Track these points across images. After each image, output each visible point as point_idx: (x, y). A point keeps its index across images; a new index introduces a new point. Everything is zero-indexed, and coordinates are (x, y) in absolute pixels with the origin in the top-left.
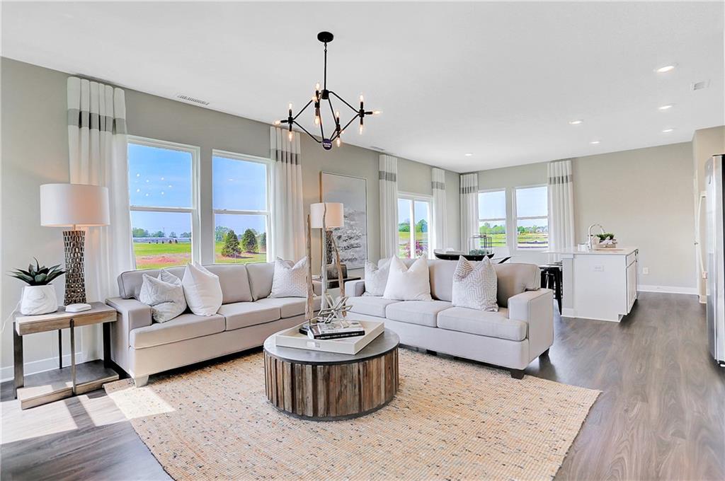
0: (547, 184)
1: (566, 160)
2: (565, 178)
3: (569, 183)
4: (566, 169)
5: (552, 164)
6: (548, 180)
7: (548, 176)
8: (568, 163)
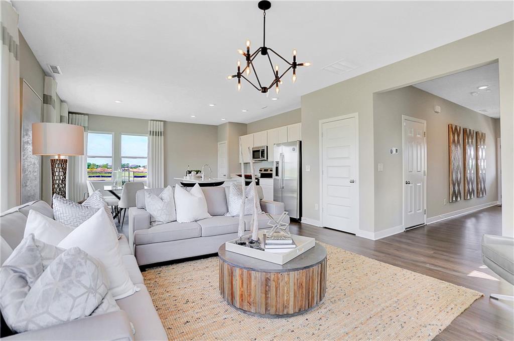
0: (148, 135)
1: (161, 121)
2: (160, 133)
3: (162, 136)
4: (160, 127)
5: (152, 121)
6: (149, 132)
7: (149, 130)
8: (162, 123)
